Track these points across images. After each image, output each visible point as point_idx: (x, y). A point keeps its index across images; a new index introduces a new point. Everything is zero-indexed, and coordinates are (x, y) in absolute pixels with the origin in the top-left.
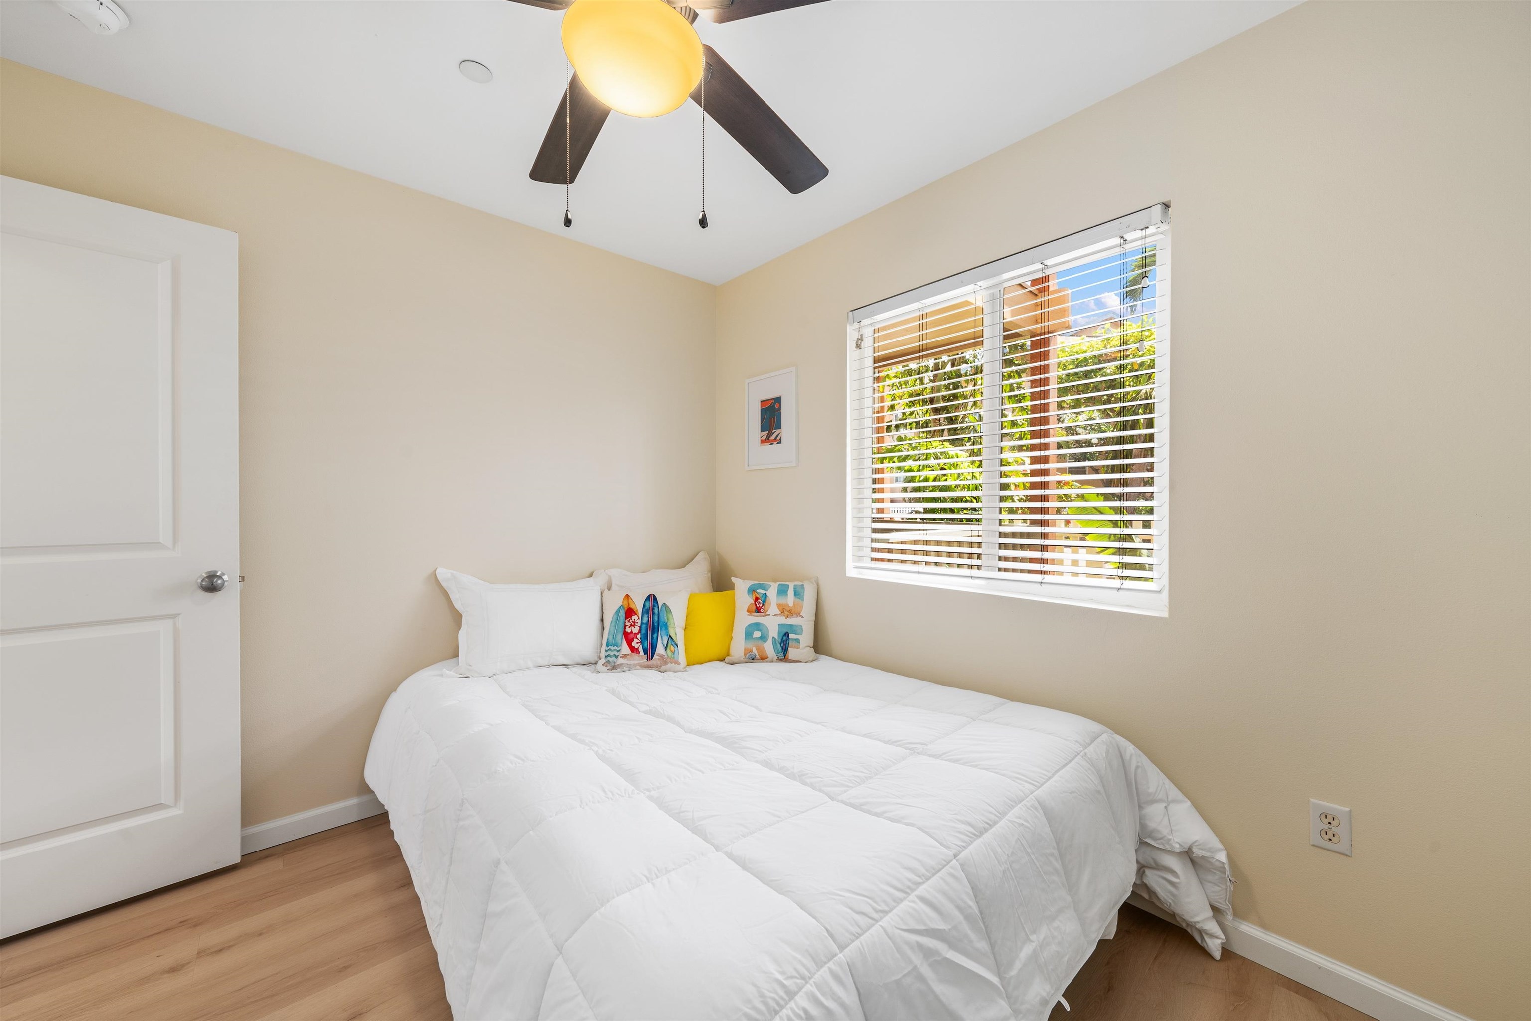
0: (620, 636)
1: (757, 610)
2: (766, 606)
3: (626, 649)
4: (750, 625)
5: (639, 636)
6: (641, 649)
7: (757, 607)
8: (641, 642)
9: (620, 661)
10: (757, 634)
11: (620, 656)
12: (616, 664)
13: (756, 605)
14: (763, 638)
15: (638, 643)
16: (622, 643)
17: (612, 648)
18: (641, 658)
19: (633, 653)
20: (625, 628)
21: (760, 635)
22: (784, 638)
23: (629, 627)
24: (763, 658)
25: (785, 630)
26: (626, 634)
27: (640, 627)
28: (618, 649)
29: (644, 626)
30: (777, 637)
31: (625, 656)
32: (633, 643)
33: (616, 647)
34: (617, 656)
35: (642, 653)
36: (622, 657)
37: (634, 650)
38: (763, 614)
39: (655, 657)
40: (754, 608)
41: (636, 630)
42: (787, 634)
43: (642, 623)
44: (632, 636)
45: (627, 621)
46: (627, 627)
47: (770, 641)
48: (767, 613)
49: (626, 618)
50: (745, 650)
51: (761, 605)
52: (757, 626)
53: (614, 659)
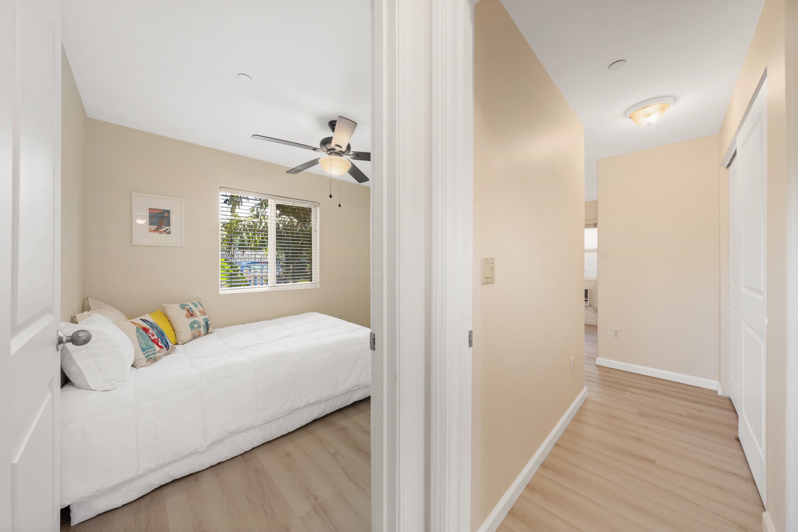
0: (150, 343)
1: (192, 315)
2: (194, 312)
3: (158, 349)
4: (191, 323)
5: (159, 340)
6: (163, 346)
7: (191, 314)
8: (162, 342)
9: (158, 355)
10: (196, 326)
11: (156, 353)
12: (156, 357)
13: (190, 313)
14: (199, 327)
15: (161, 343)
16: (154, 346)
17: (149, 350)
18: (164, 351)
19: (162, 349)
20: (151, 338)
21: (198, 326)
22: (207, 324)
23: (152, 337)
24: (199, 336)
25: (206, 321)
26: (153, 341)
27: (157, 335)
28: (153, 349)
29: (158, 334)
30: (204, 325)
31: (159, 352)
32: (159, 344)
33: (151, 349)
34: (155, 354)
35: (165, 348)
36: (158, 353)
37: (161, 347)
38: (195, 316)
39: (170, 348)
40: (190, 315)
41: (156, 337)
42: (207, 322)
43: (156, 333)
44: (156, 341)
45: (148, 334)
46: (151, 337)
47: (202, 327)
48: (197, 315)
49: (147, 333)
50: (192, 335)
51: (192, 313)
52: (195, 322)
53: (154, 355)
